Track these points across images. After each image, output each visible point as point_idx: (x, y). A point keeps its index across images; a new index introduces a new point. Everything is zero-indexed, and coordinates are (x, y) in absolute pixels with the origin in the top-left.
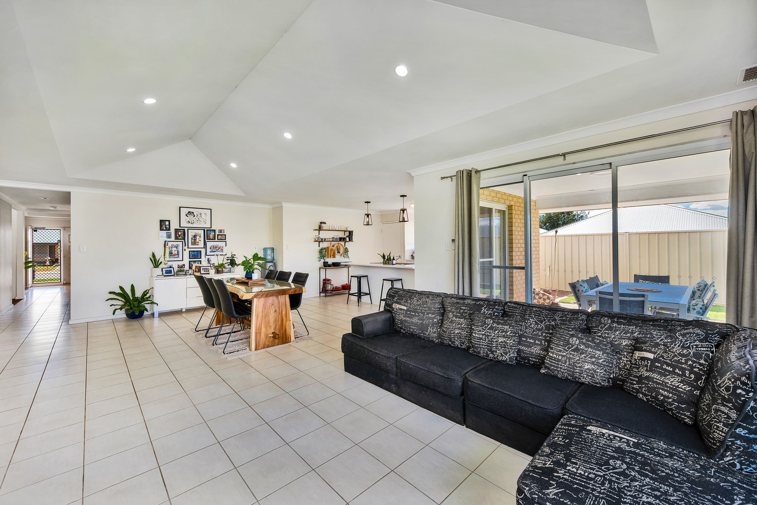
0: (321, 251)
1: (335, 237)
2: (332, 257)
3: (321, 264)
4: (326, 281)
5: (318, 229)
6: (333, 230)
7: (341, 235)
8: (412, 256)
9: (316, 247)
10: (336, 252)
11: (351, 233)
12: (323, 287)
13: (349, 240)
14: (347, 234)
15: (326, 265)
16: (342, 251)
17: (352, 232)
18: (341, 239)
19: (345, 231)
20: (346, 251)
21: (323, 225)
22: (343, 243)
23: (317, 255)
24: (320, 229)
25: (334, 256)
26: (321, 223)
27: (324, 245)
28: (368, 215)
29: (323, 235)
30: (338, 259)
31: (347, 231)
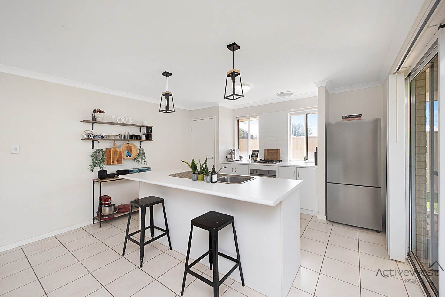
0: (94, 156)
1: (122, 134)
2: (116, 162)
3: (95, 175)
4: (104, 201)
5: (91, 119)
6: (118, 124)
7: (135, 131)
8: (226, 157)
9: (87, 149)
10: (124, 156)
11: (149, 130)
12: (100, 210)
13: (147, 139)
14: (144, 130)
15: (103, 176)
16: (134, 153)
17: (151, 128)
18: (132, 137)
19: (141, 127)
20: (141, 153)
21: (98, 115)
22: (136, 143)
23: (90, 161)
24: (94, 121)
25: (119, 161)
26: (95, 111)
27: (101, 145)
28: (167, 95)
29: (99, 130)
30: (127, 165)
31: (143, 126)
